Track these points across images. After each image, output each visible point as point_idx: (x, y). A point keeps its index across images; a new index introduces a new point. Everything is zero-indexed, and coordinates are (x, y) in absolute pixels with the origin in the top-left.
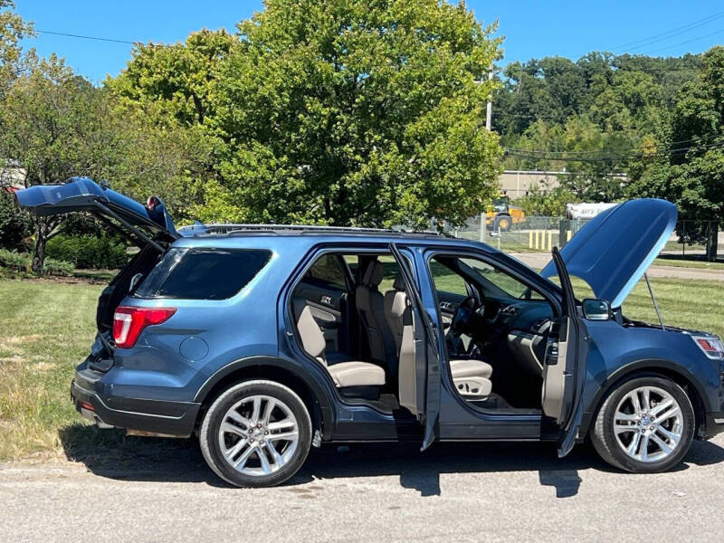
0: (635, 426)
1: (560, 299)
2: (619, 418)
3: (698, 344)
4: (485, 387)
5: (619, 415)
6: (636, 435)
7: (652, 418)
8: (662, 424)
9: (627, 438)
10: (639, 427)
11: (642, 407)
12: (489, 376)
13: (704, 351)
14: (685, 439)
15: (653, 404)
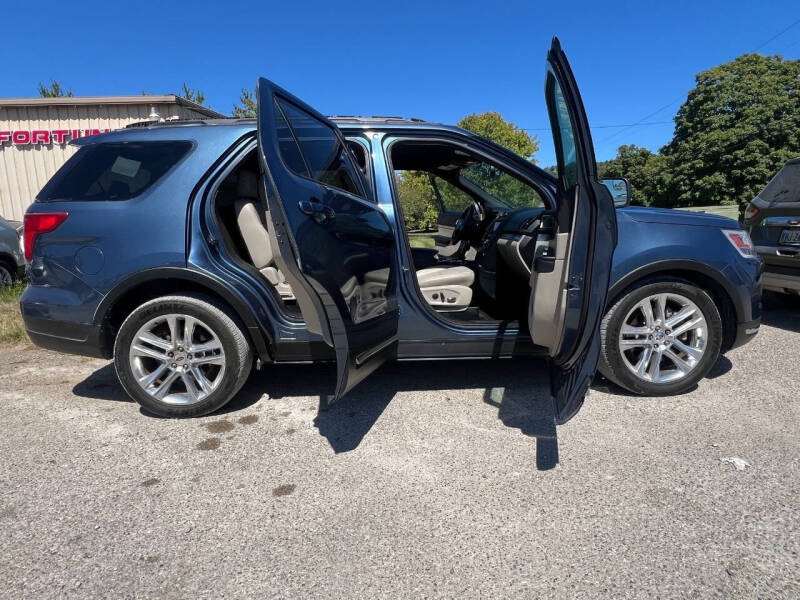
0: (646, 341)
1: (555, 190)
2: (626, 332)
3: (730, 240)
4: (464, 296)
5: (626, 329)
6: (646, 351)
7: (667, 331)
8: (679, 337)
9: (634, 355)
10: (650, 342)
11: (655, 317)
12: (470, 283)
13: (738, 249)
14: (709, 355)
15: (669, 314)
